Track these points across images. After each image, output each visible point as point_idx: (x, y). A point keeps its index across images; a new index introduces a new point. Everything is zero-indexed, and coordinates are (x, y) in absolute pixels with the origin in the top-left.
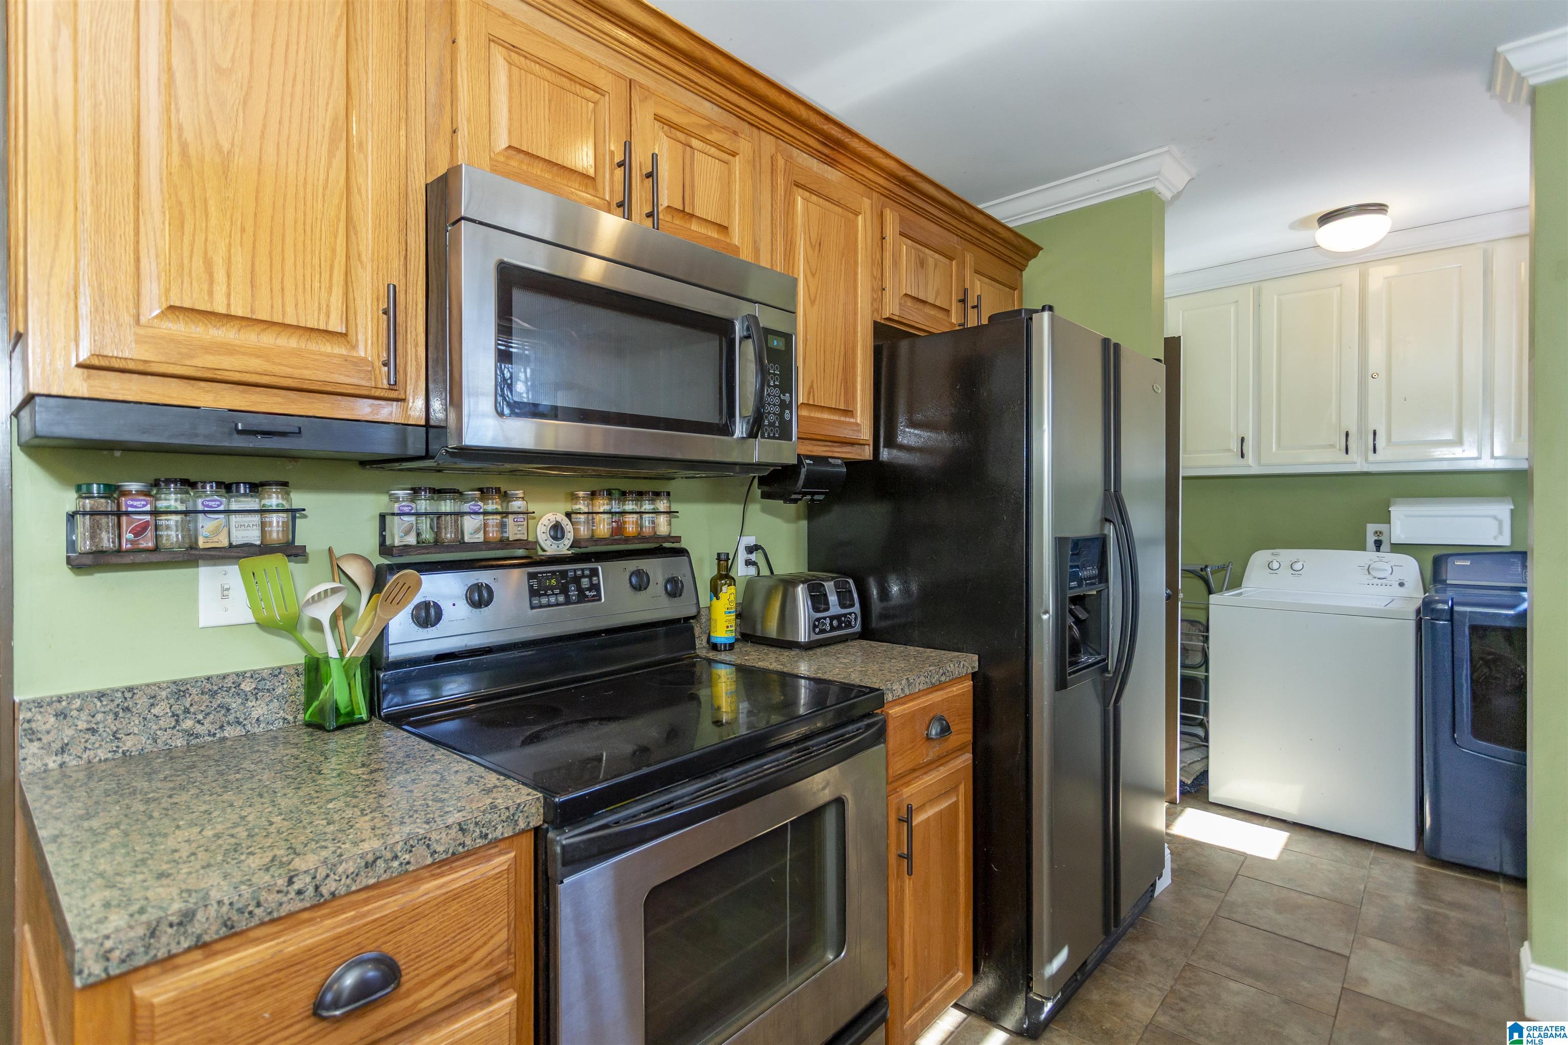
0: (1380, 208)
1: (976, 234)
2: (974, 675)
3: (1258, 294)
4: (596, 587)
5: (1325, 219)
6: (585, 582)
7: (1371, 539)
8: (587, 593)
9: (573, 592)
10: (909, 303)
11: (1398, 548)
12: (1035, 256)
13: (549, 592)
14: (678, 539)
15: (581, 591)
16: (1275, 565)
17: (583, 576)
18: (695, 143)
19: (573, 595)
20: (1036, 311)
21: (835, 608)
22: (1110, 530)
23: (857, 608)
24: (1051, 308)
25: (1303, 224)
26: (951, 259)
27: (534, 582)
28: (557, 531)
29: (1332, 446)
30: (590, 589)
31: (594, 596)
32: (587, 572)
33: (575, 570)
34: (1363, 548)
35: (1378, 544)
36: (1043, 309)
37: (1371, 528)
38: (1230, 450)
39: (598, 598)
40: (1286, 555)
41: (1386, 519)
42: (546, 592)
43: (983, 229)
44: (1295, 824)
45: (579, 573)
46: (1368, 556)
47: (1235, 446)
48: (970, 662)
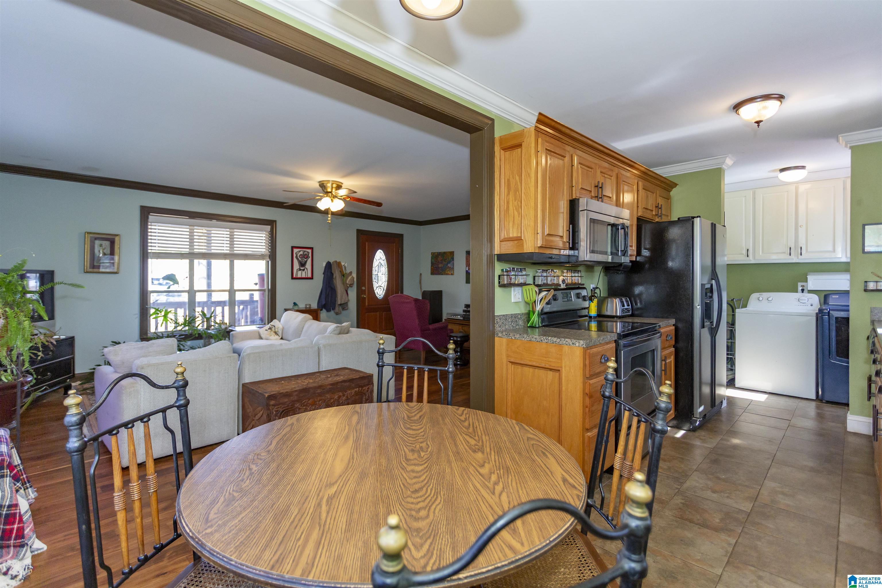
0: (803, 167)
1: (659, 183)
2: (674, 325)
3: (754, 193)
5: (782, 170)
6: (569, 296)
7: (800, 288)
10: (644, 210)
11: (810, 292)
12: (675, 187)
14: (583, 284)
16: (761, 299)
18: (606, 176)
20: (695, 217)
21: (626, 307)
22: (714, 282)
23: (630, 307)
24: (700, 217)
25: (774, 171)
26: (653, 193)
27: (562, 295)
28: (563, 281)
29: (784, 253)
30: (570, 298)
31: (571, 300)
32: (569, 293)
33: (567, 292)
34: (797, 292)
35: (803, 290)
36: (697, 217)
37: (800, 284)
38: (742, 254)
40: (765, 295)
41: (806, 281)
42: (564, 298)
43: (662, 182)
44: (770, 393)
46: (799, 295)
47: (745, 252)
48: (673, 321)
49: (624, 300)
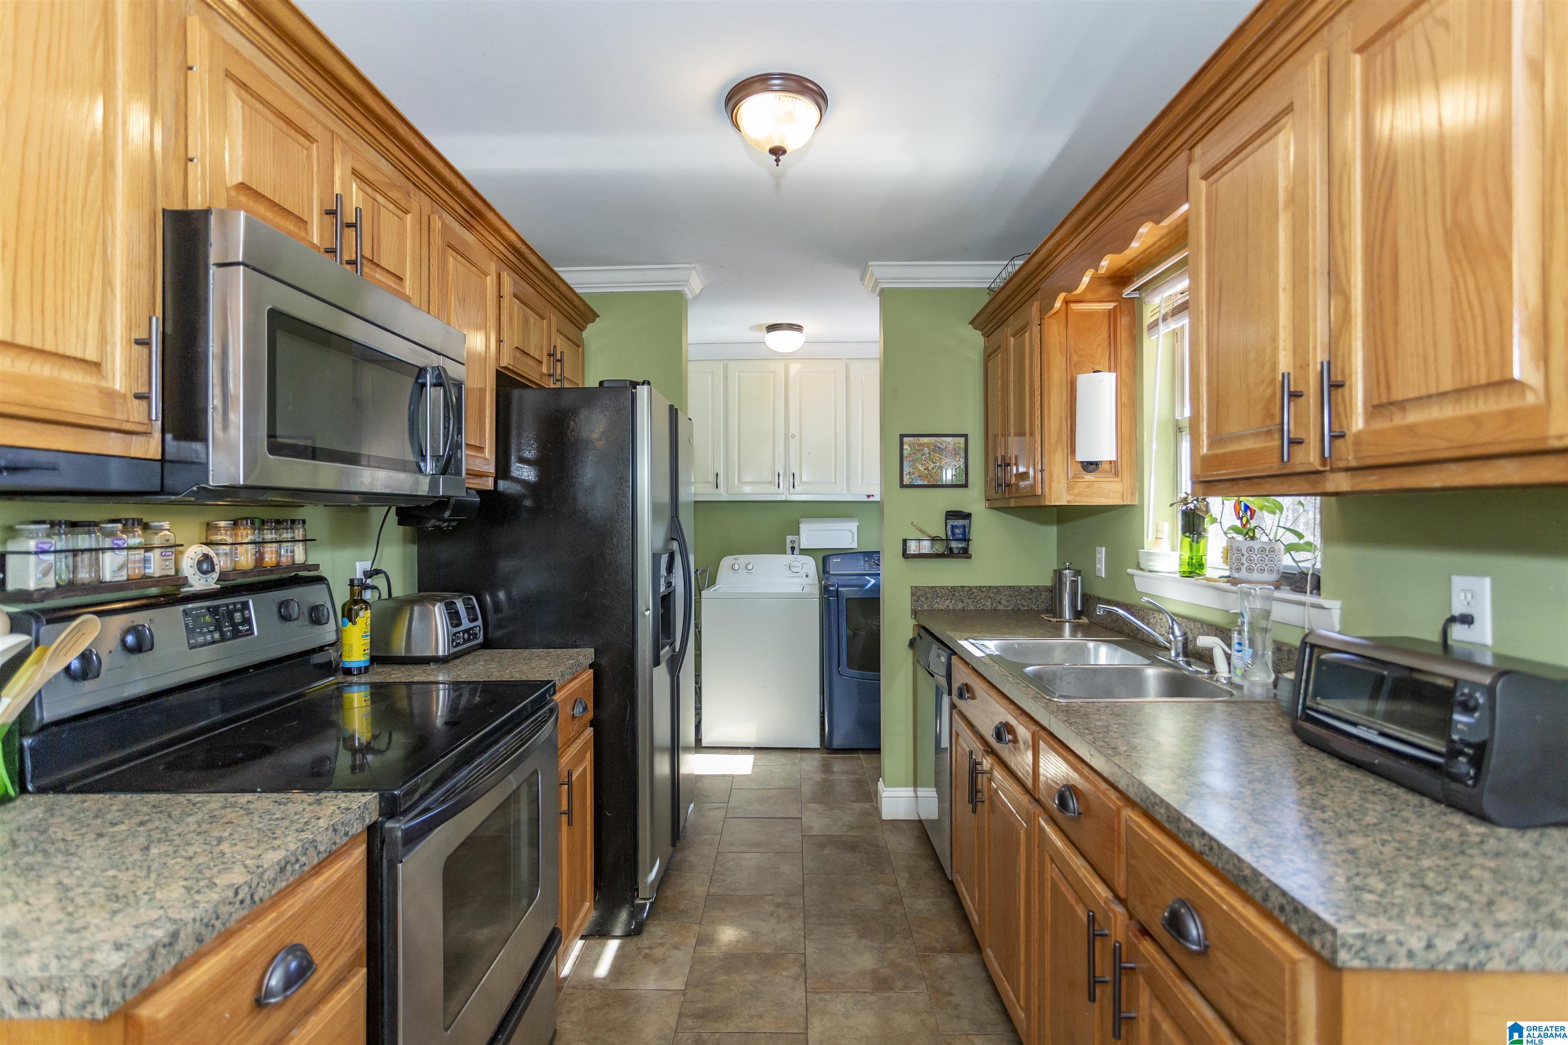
0: (797, 328)
1: (557, 299)
2: (591, 666)
3: (726, 368)
4: (247, 621)
5: (772, 328)
6: (238, 616)
7: (789, 546)
8: (241, 628)
9: (227, 629)
10: (518, 354)
11: (804, 552)
12: (593, 321)
13: (205, 630)
14: (316, 567)
15: (234, 625)
16: (736, 567)
17: (236, 610)
18: (379, 198)
19: (228, 631)
20: (638, 384)
21: (466, 624)
22: (675, 546)
23: (480, 622)
24: (649, 383)
25: (757, 328)
26: (543, 318)
27: (189, 620)
28: (205, 564)
29: (770, 482)
30: (242, 624)
31: (247, 630)
32: (239, 606)
33: (227, 605)
34: (785, 553)
35: (793, 549)
36: (643, 383)
37: (789, 538)
38: (708, 482)
39: (250, 632)
40: (743, 559)
41: (798, 533)
42: (202, 630)
43: (563, 296)
44: (756, 748)
45: (231, 607)
46: (787, 558)
47: (711, 478)
48: (587, 655)
49: (460, 605)
